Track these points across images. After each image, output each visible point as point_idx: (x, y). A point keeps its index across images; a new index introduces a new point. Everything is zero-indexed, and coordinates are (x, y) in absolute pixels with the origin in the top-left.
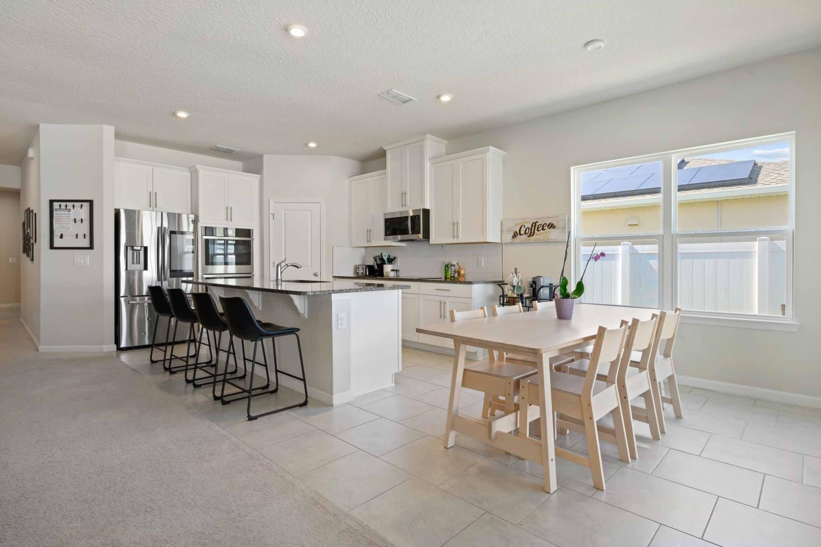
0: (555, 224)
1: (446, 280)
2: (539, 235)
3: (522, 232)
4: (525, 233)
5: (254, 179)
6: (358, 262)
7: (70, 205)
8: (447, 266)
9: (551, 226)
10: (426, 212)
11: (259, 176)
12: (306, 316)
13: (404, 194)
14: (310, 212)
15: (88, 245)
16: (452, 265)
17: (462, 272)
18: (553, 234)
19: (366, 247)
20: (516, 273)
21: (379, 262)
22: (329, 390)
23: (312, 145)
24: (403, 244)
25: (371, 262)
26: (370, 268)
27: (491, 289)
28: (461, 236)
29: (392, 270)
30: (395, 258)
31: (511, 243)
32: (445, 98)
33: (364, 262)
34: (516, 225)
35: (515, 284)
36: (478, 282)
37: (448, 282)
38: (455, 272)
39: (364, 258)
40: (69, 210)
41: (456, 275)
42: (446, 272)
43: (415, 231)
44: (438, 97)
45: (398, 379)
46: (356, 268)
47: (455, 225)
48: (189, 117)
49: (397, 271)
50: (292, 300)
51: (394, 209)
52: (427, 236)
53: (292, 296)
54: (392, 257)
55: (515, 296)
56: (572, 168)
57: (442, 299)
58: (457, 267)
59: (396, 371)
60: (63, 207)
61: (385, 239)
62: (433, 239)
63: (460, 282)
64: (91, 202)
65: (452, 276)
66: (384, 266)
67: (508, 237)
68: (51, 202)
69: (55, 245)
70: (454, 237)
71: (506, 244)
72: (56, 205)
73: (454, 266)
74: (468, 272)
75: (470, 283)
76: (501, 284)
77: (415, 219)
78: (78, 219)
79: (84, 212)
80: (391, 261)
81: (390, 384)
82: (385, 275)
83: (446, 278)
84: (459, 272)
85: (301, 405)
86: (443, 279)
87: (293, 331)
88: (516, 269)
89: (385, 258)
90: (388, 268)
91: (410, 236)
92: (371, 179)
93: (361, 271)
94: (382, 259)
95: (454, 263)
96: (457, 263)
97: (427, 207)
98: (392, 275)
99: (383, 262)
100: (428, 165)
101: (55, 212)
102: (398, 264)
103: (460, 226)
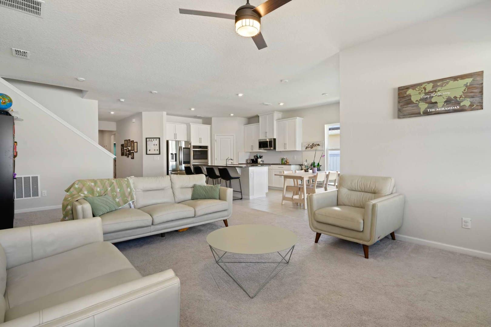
0: (320, 144)
1: (282, 164)
2: (314, 148)
3: (309, 147)
4: (310, 147)
5: (208, 127)
6: (247, 158)
7: (152, 139)
8: (282, 159)
9: (318, 145)
10: (275, 140)
11: (210, 125)
12: (240, 174)
13: (266, 133)
14: (229, 139)
15: (158, 153)
16: (284, 159)
17: (288, 161)
18: (319, 148)
19: (250, 152)
20: (306, 161)
21: (256, 158)
22: (248, 195)
23: (232, 115)
24: (266, 151)
25: (253, 158)
26: (252, 160)
27: (298, 167)
28: (287, 149)
29: (261, 161)
30: (262, 156)
31: (305, 151)
32: (281, 104)
33: (250, 158)
34: (307, 144)
35: (306, 165)
36: (293, 165)
37: (283, 165)
38: (285, 161)
39: (250, 157)
40: (152, 141)
41: (286, 163)
42: (282, 161)
43: (271, 146)
44: (279, 104)
45: (267, 194)
46: (247, 160)
47: (285, 144)
48: (195, 110)
49: (263, 161)
50: (236, 170)
51: (262, 138)
52: (275, 148)
53: (236, 168)
54: (261, 156)
55: (306, 169)
56: (325, 125)
57: (281, 171)
58: (286, 159)
59: (266, 192)
60: (150, 140)
61: (259, 149)
62: (277, 149)
63: (287, 165)
64: (159, 138)
65: (284, 163)
66: (258, 159)
67: (304, 149)
68: (146, 138)
69: (148, 153)
70: (285, 149)
71: (303, 151)
72: (148, 140)
73: (285, 159)
74: (290, 161)
75: (290, 165)
76: (301, 165)
77: (270, 142)
78: (155, 144)
79: (157, 142)
80: (261, 157)
81: (265, 196)
82: (258, 162)
83: (282, 163)
84: (287, 161)
85: (241, 199)
86: (281, 164)
87: (238, 178)
88: (306, 160)
89: (259, 156)
90: (259, 160)
91: (269, 148)
92: (253, 126)
93: (249, 161)
94: (257, 157)
95: (285, 158)
96: (286, 158)
97: (275, 138)
98: (261, 163)
99: (258, 158)
100: (275, 122)
101: (147, 142)
102: (263, 159)
103: (287, 144)
